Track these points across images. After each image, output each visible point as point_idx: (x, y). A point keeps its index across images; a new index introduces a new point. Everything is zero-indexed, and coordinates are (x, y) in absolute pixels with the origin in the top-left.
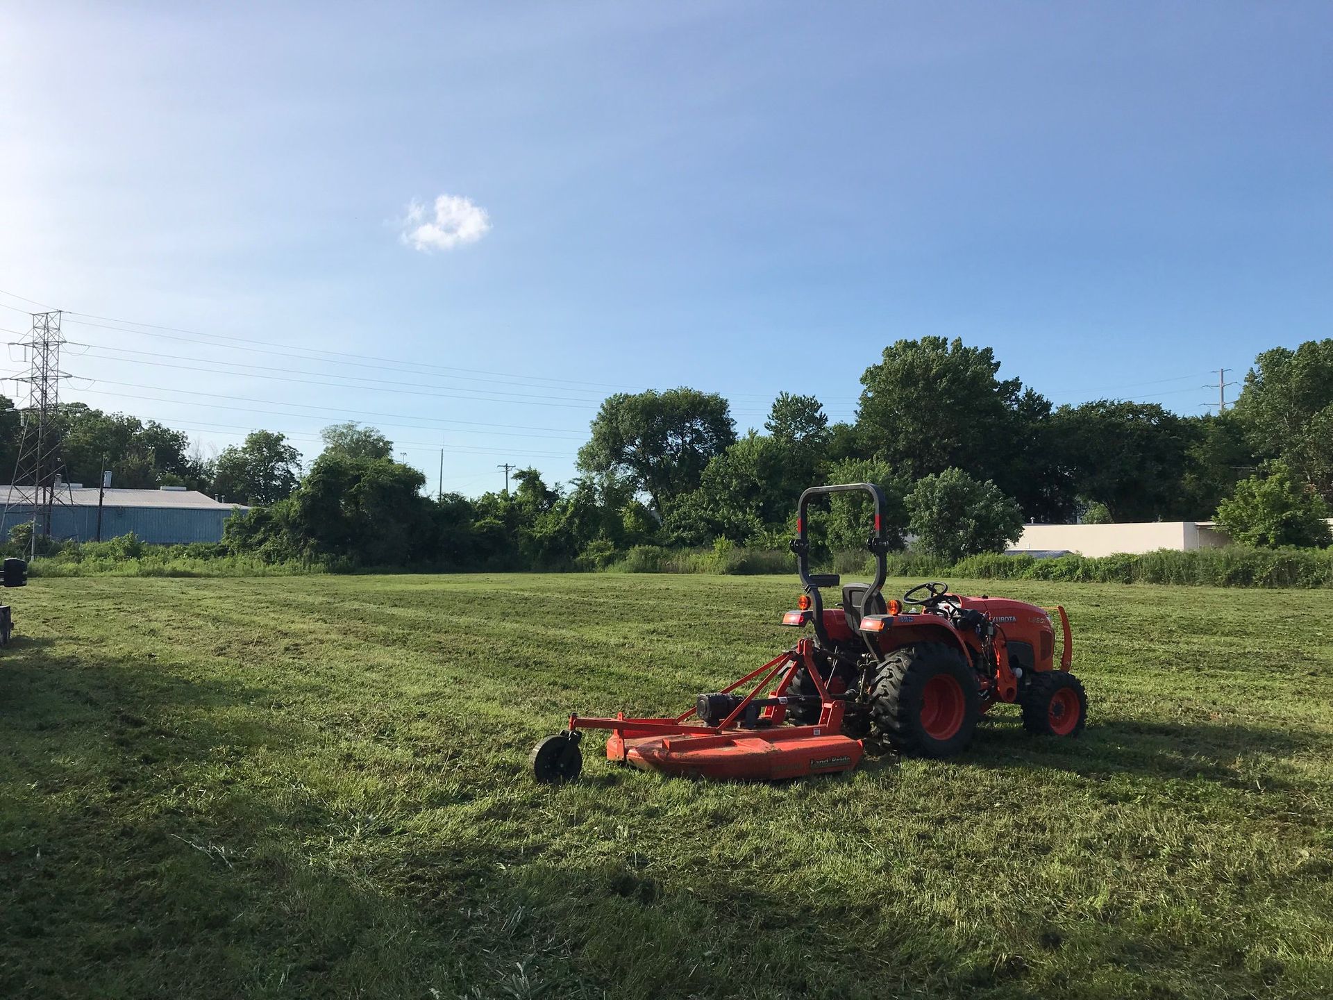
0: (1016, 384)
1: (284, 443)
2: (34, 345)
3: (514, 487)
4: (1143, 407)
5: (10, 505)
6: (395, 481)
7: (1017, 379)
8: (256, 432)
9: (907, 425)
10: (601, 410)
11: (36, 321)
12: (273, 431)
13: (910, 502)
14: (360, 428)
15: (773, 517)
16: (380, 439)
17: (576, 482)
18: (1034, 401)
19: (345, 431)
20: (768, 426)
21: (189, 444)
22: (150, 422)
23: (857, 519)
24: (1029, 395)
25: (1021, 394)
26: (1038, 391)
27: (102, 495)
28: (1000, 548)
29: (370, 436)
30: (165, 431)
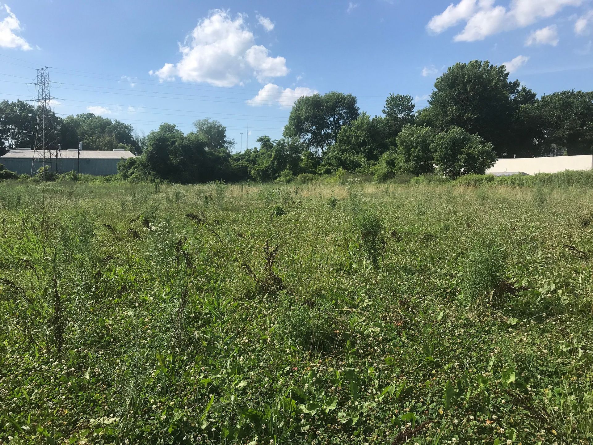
0: (516, 84)
1: (176, 128)
2: (38, 84)
3: (258, 146)
4: (587, 94)
5: (34, 159)
6: (190, 143)
7: (517, 80)
8: (163, 124)
9: (452, 108)
10: (294, 105)
11: (38, 72)
12: (171, 123)
13: (432, 148)
14: (210, 121)
15: (372, 157)
16: (220, 126)
17: (275, 141)
18: (526, 93)
19: (203, 122)
20: (384, 112)
21: (133, 130)
22: (115, 120)
23: (409, 158)
24: (524, 90)
25: (520, 89)
26: (528, 88)
27: (79, 153)
28: (482, 172)
29: (215, 125)
30: (122, 124)
